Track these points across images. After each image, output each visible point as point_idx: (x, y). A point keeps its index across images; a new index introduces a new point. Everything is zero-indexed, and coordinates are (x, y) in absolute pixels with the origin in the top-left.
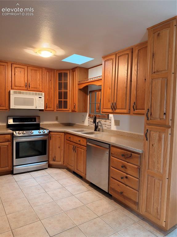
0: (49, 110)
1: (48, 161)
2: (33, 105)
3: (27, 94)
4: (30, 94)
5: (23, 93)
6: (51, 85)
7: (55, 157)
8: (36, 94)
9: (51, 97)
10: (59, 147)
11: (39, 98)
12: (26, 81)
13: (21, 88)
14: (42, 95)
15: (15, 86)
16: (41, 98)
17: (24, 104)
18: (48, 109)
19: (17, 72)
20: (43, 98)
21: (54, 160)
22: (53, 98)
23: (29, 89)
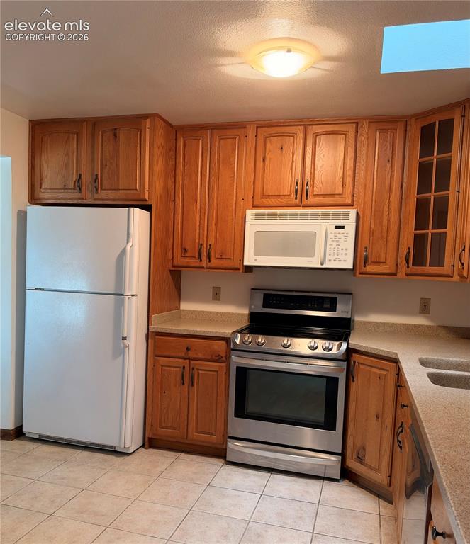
0: (375, 271)
1: (343, 455)
2: (313, 256)
3: (294, 217)
4: (304, 217)
5: (283, 217)
6: (392, 176)
7: (364, 449)
8: (325, 216)
9: (385, 222)
10: (377, 417)
11: (336, 227)
12: (299, 178)
13: (280, 201)
14: (346, 216)
15: (265, 196)
16: (343, 227)
17: (285, 252)
18: (370, 268)
19: (270, 151)
20: (350, 228)
21: (360, 460)
22: (394, 228)
23: (305, 202)
